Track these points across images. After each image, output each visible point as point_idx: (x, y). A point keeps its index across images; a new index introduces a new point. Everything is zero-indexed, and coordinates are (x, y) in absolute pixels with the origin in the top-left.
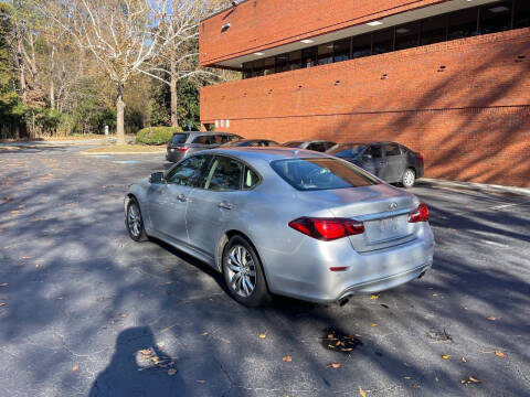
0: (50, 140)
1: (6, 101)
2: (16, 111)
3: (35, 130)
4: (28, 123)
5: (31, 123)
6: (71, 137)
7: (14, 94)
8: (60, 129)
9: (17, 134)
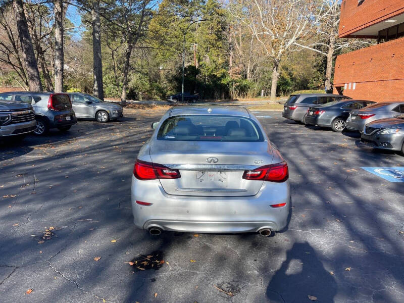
0: (242, 101)
1: (219, 75)
2: (224, 81)
3: (234, 94)
4: (230, 89)
5: (232, 89)
6: (256, 99)
7: (224, 70)
8: (250, 92)
9: (223, 96)
